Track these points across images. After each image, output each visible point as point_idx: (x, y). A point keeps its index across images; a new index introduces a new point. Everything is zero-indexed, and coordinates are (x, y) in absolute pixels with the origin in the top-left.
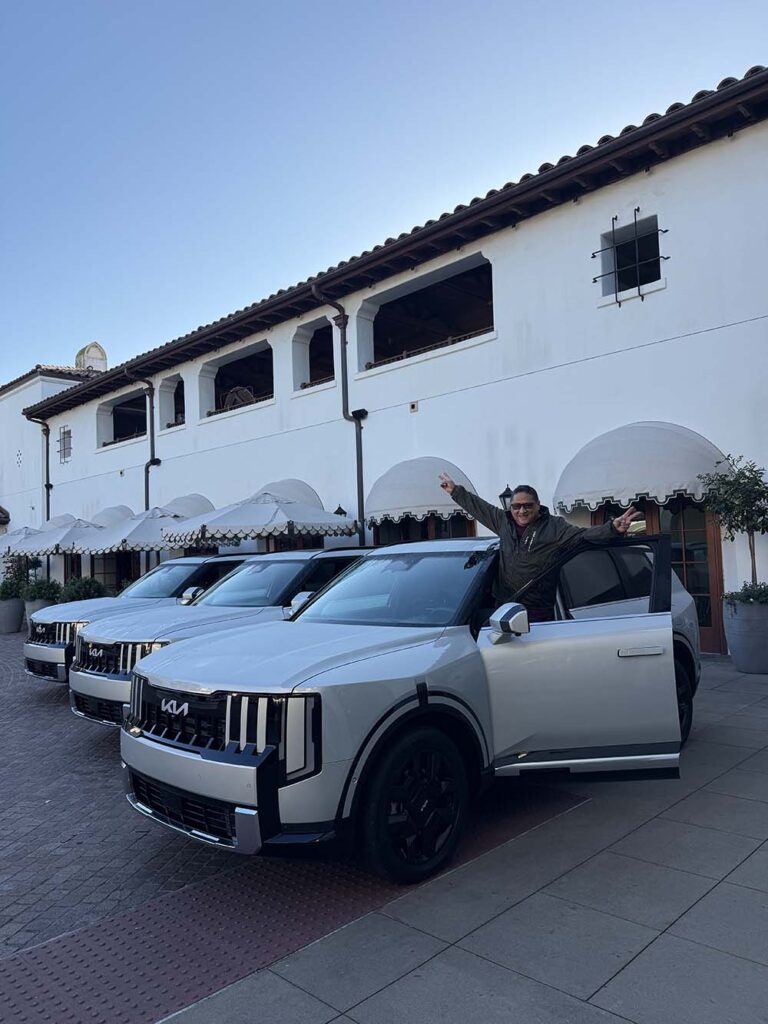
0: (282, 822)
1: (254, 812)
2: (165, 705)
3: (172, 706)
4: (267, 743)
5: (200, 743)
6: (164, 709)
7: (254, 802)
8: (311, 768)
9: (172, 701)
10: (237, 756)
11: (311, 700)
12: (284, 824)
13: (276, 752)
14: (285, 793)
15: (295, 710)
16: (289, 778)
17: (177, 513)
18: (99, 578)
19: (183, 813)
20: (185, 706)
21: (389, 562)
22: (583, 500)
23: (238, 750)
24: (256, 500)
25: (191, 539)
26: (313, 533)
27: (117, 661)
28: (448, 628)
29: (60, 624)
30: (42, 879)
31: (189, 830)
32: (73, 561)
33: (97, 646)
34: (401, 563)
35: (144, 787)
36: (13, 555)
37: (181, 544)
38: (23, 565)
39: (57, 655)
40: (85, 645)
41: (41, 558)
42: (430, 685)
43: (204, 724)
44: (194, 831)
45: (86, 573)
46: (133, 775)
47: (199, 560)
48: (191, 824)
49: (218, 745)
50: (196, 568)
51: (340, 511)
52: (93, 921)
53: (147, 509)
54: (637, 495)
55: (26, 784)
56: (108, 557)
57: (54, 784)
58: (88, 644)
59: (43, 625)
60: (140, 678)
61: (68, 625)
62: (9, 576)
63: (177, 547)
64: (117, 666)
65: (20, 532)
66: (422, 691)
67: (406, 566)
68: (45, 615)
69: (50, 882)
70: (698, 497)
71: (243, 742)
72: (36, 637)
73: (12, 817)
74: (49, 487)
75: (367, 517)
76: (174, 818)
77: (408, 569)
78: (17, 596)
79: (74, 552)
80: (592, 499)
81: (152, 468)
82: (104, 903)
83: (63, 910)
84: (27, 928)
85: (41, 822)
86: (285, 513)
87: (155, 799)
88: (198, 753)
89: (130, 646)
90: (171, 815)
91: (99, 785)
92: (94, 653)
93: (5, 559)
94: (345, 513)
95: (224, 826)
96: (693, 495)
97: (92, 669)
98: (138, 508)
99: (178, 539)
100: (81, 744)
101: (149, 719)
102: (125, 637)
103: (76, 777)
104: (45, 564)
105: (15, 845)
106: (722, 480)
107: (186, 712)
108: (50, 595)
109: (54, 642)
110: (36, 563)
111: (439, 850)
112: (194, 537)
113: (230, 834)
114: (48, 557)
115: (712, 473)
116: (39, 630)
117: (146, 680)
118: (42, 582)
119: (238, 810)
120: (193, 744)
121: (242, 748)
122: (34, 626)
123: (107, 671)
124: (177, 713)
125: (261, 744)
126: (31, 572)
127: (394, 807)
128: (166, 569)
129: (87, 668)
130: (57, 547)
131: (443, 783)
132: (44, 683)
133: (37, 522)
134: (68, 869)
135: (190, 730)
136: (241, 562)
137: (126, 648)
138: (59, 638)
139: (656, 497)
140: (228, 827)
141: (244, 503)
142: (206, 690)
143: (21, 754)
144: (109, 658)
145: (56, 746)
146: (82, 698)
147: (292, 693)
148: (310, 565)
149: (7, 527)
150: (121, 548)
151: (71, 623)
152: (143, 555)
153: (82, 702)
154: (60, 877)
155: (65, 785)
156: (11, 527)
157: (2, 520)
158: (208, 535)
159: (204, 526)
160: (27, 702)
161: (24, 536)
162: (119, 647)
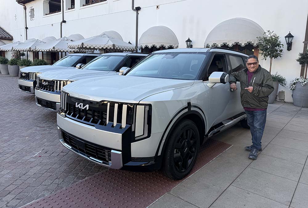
0: (132, 157)
1: (120, 153)
2: (78, 105)
3: (81, 106)
4: (126, 124)
5: (94, 122)
6: (77, 106)
7: (121, 149)
8: (146, 135)
9: (81, 104)
10: (112, 129)
11: (147, 108)
12: (133, 158)
13: (131, 128)
14: (134, 145)
15: (140, 112)
16: (136, 139)
17: (72, 39)
18: (45, 60)
19: (86, 150)
20: (87, 106)
21: (164, 55)
22: (216, 44)
23: (113, 126)
24: (101, 36)
25: (77, 48)
27: (53, 87)
28: (195, 81)
29: (31, 73)
30: (24, 172)
31: (89, 157)
32: (36, 54)
33: (45, 81)
34: (169, 56)
35: (67, 137)
36: (14, 50)
37: (74, 50)
38: (19, 54)
39: (30, 84)
40: (41, 80)
41: (25, 52)
43: (96, 114)
44: (90, 158)
45: (40, 57)
46: (63, 132)
47: (82, 55)
48: (89, 155)
49: (103, 123)
50: (81, 57)
52: (47, 195)
53: (61, 37)
54: (235, 43)
55: (18, 131)
56: (48, 52)
57: (30, 131)
58: (42, 80)
59: (25, 73)
60: (65, 93)
61: (34, 74)
62: (13, 58)
63: (72, 51)
64: (53, 89)
65: (17, 43)
66: (189, 105)
67: (172, 57)
68: (25, 70)
69: (27, 174)
70: (255, 45)
71: (115, 123)
72: (22, 77)
73: (12, 144)
74: (27, 28)
75: (139, 46)
76: (82, 151)
77: (173, 58)
78: (16, 64)
79: (36, 50)
80: (219, 43)
81: (63, 24)
82: (51, 185)
83: (33, 188)
84: (17, 197)
85: (24, 146)
86: (112, 41)
87: (73, 142)
88: (94, 126)
89: (59, 82)
90: (80, 150)
91: (47, 132)
92: (44, 83)
94: (131, 44)
95: (105, 156)
96: (253, 44)
97: (44, 89)
98: (58, 36)
99: (73, 47)
100: (40, 116)
101: (70, 110)
102: (56, 78)
103: (38, 128)
104: (26, 54)
105: (13, 156)
107: (87, 109)
109: (29, 79)
110: (23, 54)
112: (79, 47)
113: (107, 160)
114: (27, 52)
115: (262, 37)
118: (25, 60)
119: (112, 151)
120: (91, 122)
121: (115, 125)
122: (22, 73)
123: (50, 90)
124: (83, 108)
125: (124, 124)
126: (21, 57)
127: (175, 150)
128: (69, 57)
129: (42, 89)
130: (30, 48)
132: (26, 94)
133: (23, 40)
134: (35, 168)
135: (89, 116)
136: (97, 56)
137: (57, 82)
138: (31, 78)
139: (241, 44)
140: (107, 157)
141: (97, 37)
142: (98, 99)
143: (17, 119)
144: (50, 86)
145: (31, 116)
146: (40, 100)
147: (139, 103)
148: (126, 57)
149: (12, 41)
150: (53, 50)
151: (35, 73)
152: (60, 53)
153: (40, 101)
154: (32, 172)
155: (34, 132)
156: (14, 41)
157: (10, 39)
158: (84, 47)
159: (83, 43)
160: (20, 100)
161: (18, 44)
162: (54, 82)
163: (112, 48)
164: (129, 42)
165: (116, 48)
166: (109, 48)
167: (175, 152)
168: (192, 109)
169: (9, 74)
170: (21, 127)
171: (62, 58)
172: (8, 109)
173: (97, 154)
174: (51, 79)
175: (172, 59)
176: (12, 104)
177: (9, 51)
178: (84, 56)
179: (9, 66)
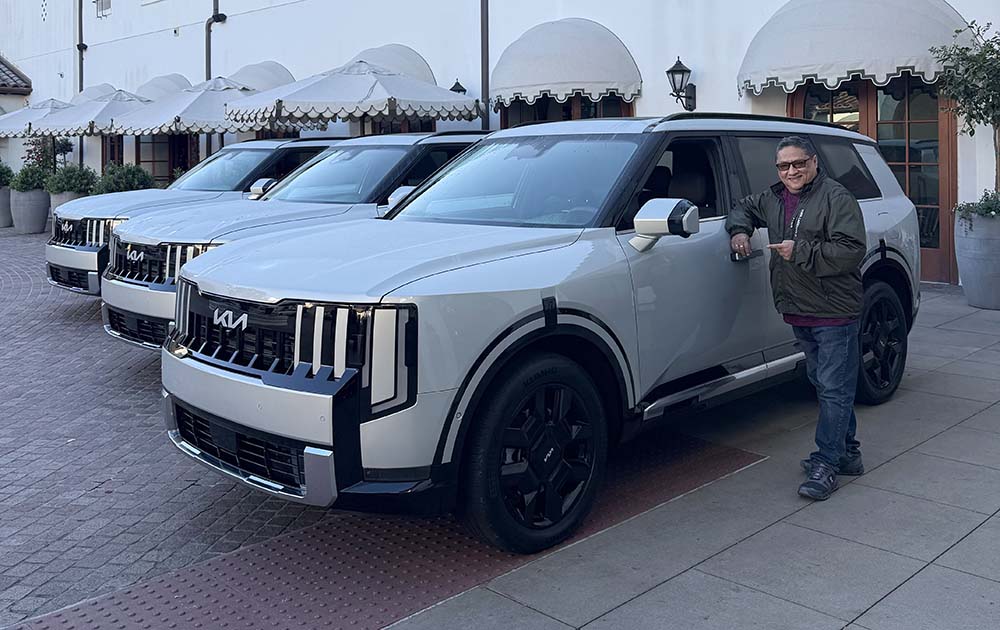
0: (364, 466)
1: (329, 453)
2: (219, 316)
3: (226, 318)
4: (347, 366)
5: (261, 366)
6: (216, 322)
7: (329, 440)
8: (403, 398)
9: (227, 313)
10: (309, 383)
11: (405, 314)
12: (368, 469)
13: (358, 377)
14: (368, 430)
15: (384, 327)
16: (375, 410)
17: (246, 85)
18: (146, 168)
19: (240, 454)
20: (244, 318)
21: (515, 146)
22: (777, 79)
23: (310, 374)
24: (348, 70)
25: (264, 119)
26: (421, 115)
27: (162, 267)
28: (587, 230)
29: (92, 220)
30: (58, 534)
31: (246, 475)
32: (113, 145)
33: (136, 247)
34: (528, 148)
35: (191, 422)
36: (35, 135)
37: (251, 124)
38: (50, 148)
39: (87, 260)
40: (122, 246)
41: (72, 140)
42: (561, 301)
43: (269, 343)
44: (251, 477)
45: (129, 159)
46: (177, 406)
47: (273, 145)
48: (249, 469)
49: (284, 368)
50: (268, 154)
51: (458, 88)
52: (121, 587)
53: (209, 77)
54: (849, 73)
55: (43, 419)
56: (157, 139)
57: (80, 420)
58: (127, 244)
59: (71, 222)
60: (188, 283)
61: (102, 222)
62: (30, 162)
63: (245, 129)
64: (162, 274)
65: (44, 105)
66: (550, 308)
67: (537, 152)
68: (70, 209)
69: (69, 537)
70: (930, 77)
71: (317, 364)
72: (61, 237)
73: (26, 458)
74: (82, 47)
75: (493, 96)
76: (229, 460)
77: (538, 155)
78: (40, 187)
79: (113, 131)
80: (788, 77)
81: (215, 26)
82: (136, 565)
83: (83, 572)
84: (37, 593)
85: (61, 465)
86: (386, 88)
87: (205, 437)
88: (259, 377)
89: (179, 248)
90: (225, 457)
91: (137, 422)
92: (132, 256)
93: (26, 140)
94: (465, 91)
95: (290, 470)
96: (923, 74)
97: (131, 277)
98: (197, 77)
99: (245, 117)
100: (116, 372)
101: (198, 335)
102: (170, 237)
103: (108, 413)
104: (76, 148)
105: (26, 492)
106: (963, 55)
107: (244, 327)
108: (81, 184)
109: (84, 244)
110: (66, 147)
111: (567, 512)
112: (267, 115)
113: (297, 481)
114: (81, 138)
115: (949, 46)
116: (65, 228)
117: (195, 287)
118: (74, 170)
119: (308, 450)
120: (254, 366)
121: (315, 373)
122: (59, 223)
123: (150, 279)
124: (234, 326)
125: (340, 368)
126: (59, 157)
127: (509, 453)
128: (230, 155)
129: (123, 275)
130: (92, 125)
131: (574, 428)
132: (70, 296)
133: (67, 92)
134: (92, 522)
135: (249, 349)
136: (323, 148)
137: (173, 251)
138: (90, 240)
139: (874, 76)
140: (295, 470)
141: (333, 73)
142: (273, 299)
143: (39, 382)
144: (152, 263)
145: (84, 373)
146: (118, 314)
147: (380, 304)
148: (413, 153)
149: (29, 98)
150: (173, 129)
151: (105, 220)
152: (203, 138)
153: (117, 318)
154: (82, 532)
155: (93, 421)
156: (34, 98)
157: (21, 89)
158: (284, 113)
159: (280, 101)
160: (49, 318)
161: (49, 110)
162: (164, 249)
163: (386, 113)
164: (457, 84)
165: (399, 113)
166: (373, 114)
167: (509, 459)
168: (562, 319)
169: (11, 225)
170: (54, 407)
171: (209, 153)
172: (9, 354)
173: (270, 465)
174: (152, 240)
175: (535, 159)
176: (24, 335)
177: (15, 136)
178: (279, 151)
179: (14, 194)
